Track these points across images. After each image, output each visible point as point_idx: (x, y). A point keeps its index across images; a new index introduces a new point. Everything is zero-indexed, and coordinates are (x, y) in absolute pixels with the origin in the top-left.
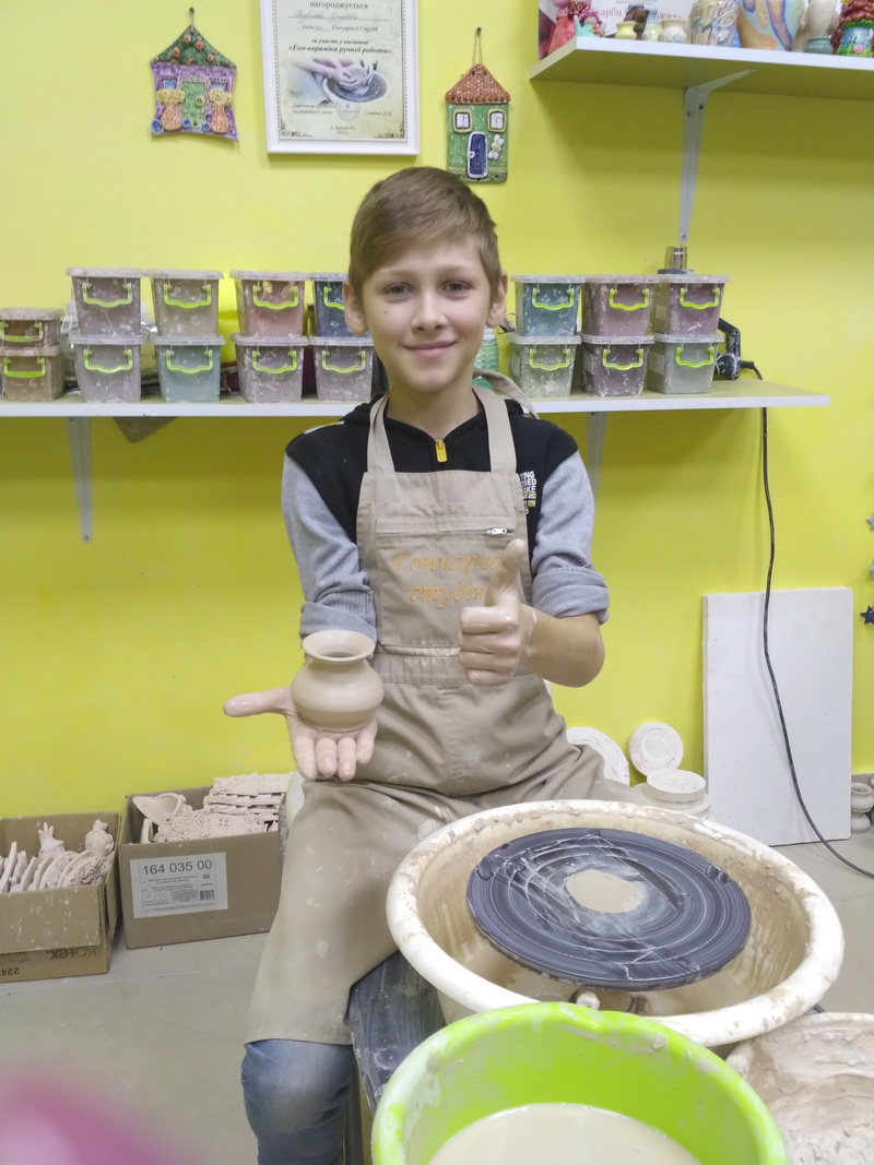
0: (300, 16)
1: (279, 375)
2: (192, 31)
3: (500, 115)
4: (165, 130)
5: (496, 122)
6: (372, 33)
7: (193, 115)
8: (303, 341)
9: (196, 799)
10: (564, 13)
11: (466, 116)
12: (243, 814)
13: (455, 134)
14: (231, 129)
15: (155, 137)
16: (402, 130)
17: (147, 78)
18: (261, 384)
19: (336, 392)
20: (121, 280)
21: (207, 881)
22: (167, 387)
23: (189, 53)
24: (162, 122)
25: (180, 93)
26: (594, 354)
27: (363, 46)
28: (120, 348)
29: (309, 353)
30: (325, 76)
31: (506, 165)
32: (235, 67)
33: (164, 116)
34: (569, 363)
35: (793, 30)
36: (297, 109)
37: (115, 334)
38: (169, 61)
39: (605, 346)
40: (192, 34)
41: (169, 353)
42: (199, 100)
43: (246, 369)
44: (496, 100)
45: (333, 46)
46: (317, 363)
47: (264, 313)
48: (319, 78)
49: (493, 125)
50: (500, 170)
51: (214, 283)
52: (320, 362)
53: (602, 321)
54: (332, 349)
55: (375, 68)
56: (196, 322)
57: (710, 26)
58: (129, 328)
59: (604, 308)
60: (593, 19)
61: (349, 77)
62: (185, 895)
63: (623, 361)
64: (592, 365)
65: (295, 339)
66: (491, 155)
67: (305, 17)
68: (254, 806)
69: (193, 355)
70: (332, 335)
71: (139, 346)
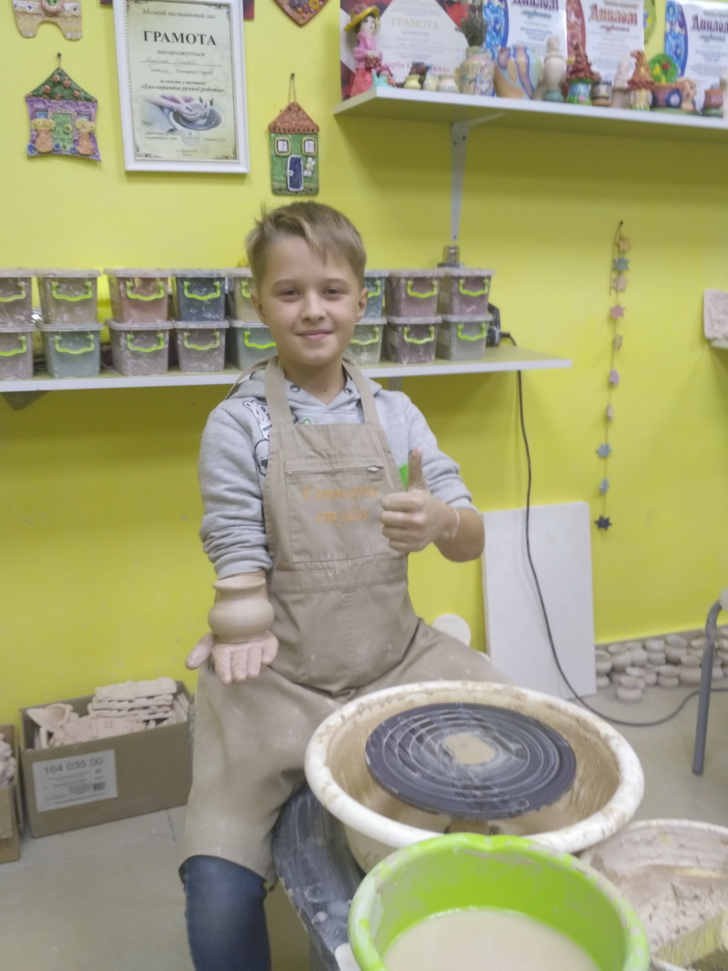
0: (150, 61)
1: (149, 353)
2: (60, 72)
3: (312, 143)
4: (39, 152)
5: (309, 147)
6: (209, 77)
7: (62, 140)
8: (169, 325)
9: (81, 707)
10: (362, 65)
11: (285, 143)
12: (124, 716)
13: (276, 157)
14: (95, 152)
15: (30, 158)
16: (235, 153)
17: (22, 111)
18: (134, 361)
19: (196, 365)
20: (16, 280)
21: (98, 775)
22: (55, 365)
23: (58, 90)
24: (37, 145)
25: (51, 123)
26: (397, 331)
27: (201, 86)
28: (16, 335)
29: (173, 334)
30: (171, 109)
31: (317, 181)
32: (96, 101)
33: (38, 141)
34: (378, 339)
35: (534, 83)
36: (149, 136)
37: (11, 324)
38: (41, 96)
39: (405, 325)
40: (60, 74)
41: (57, 338)
42: (68, 128)
43: (122, 349)
44: (308, 130)
45: (177, 85)
46: (179, 342)
47: (137, 304)
48: (166, 111)
49: (307, 150)
50: (313, 186)
51: (94, 280)
52: (182, 341)
53: (403, 306)
54: (192, 331)
55: (211, 104)
56: (79, 312)
57: (475, 80)
58: (22, 318)
59: (403, 295)
60: (387, 72)
61: (190, 110)
62: (80, 788)
63: (420, 336)
64: (396, 340)
65: (161, 323)
66: (306, 173)
67: (154, 62)
68: (132, 709)
69: (77, 339)
70: (191, 320)
71: (31, 333)
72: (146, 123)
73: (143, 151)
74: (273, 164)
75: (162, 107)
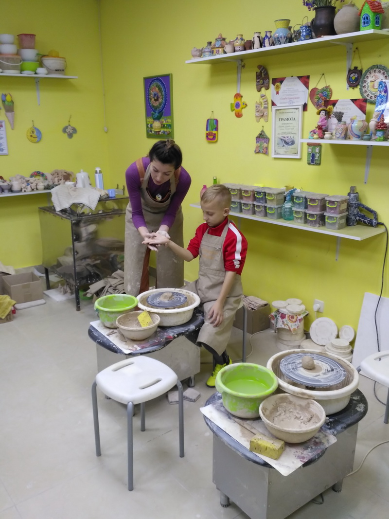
1: (248, 209)
3: (318, 149)
4: (256, 152)
6: (293, 130)
7: (261, 149)
8: (252, 203)
11: (311, 149)
13: (309, 153)
14: (268, 152)
16: (297, 153)
17: (255, 141)
18: (245, 211)
19: (259, 215)
23: (262, 136)
25: (260, 144)
27: (291, 133)
30: (284, 140)
32: (270, 139)
33: (257, 149)
34: (302, 216)
36: (278, 148)
38: (259, 137)
39: (309, 214)
40: (263, 131)
42: (262, 146)
43: (242, 207)
44: (317, 145)
45: (285, 133)
47: (245, 197)
49: (316, 151)
50: (318, 162)
61: (288, 140)
64: (307, 218)
66: (316, 158)
67: (281, 127)
72: (278, 144)
73: (277, 152)
74: (308, 155)
75: (282, 139)
